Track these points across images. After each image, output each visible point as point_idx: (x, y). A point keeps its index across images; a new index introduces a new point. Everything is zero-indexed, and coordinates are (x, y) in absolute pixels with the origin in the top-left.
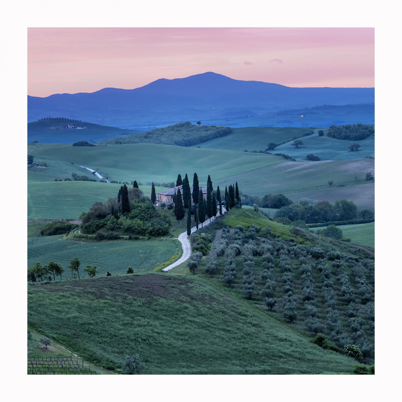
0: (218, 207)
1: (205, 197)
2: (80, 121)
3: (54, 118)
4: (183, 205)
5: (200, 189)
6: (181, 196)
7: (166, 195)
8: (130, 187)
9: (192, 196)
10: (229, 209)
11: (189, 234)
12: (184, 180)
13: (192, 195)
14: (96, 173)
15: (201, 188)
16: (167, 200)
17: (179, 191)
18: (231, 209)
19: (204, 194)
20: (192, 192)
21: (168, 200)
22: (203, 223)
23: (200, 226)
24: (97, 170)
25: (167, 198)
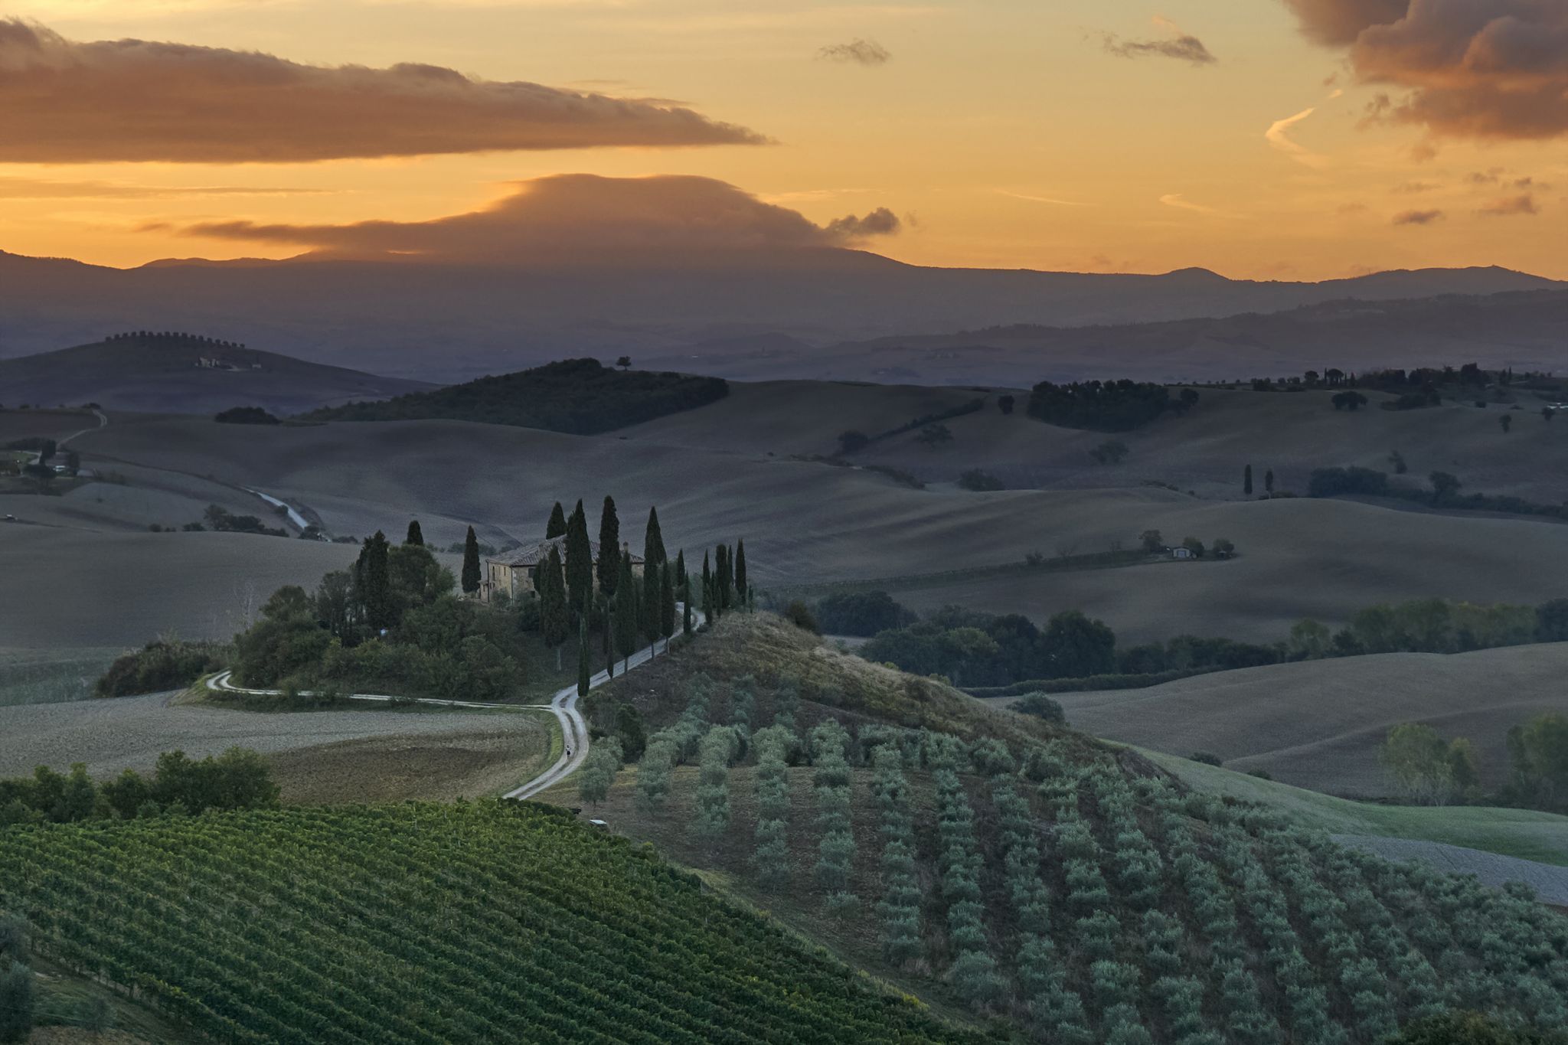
0: (680, 608)
1: (638, 571)
2: (242, 346)
3: (155, 334)
4: (567, 599)
5: (621, 548)
6: (560, 570)
7: (512, 566)
8: (397, 539)
9: (594, 572)
10: (715, 616)
11: (583, 690)
12: (571, 519)
13: (595, 567)
14: (291, 513)
15: (626, 544)
16: (515, 581)
17: (554, 553)
18: (719, 614)
19: (633, 566)
20: (595, 557)
21: (519, 581)
22: (630, 659)
23: (619, 670)
24: (292, 502)
25: (515, 575)
